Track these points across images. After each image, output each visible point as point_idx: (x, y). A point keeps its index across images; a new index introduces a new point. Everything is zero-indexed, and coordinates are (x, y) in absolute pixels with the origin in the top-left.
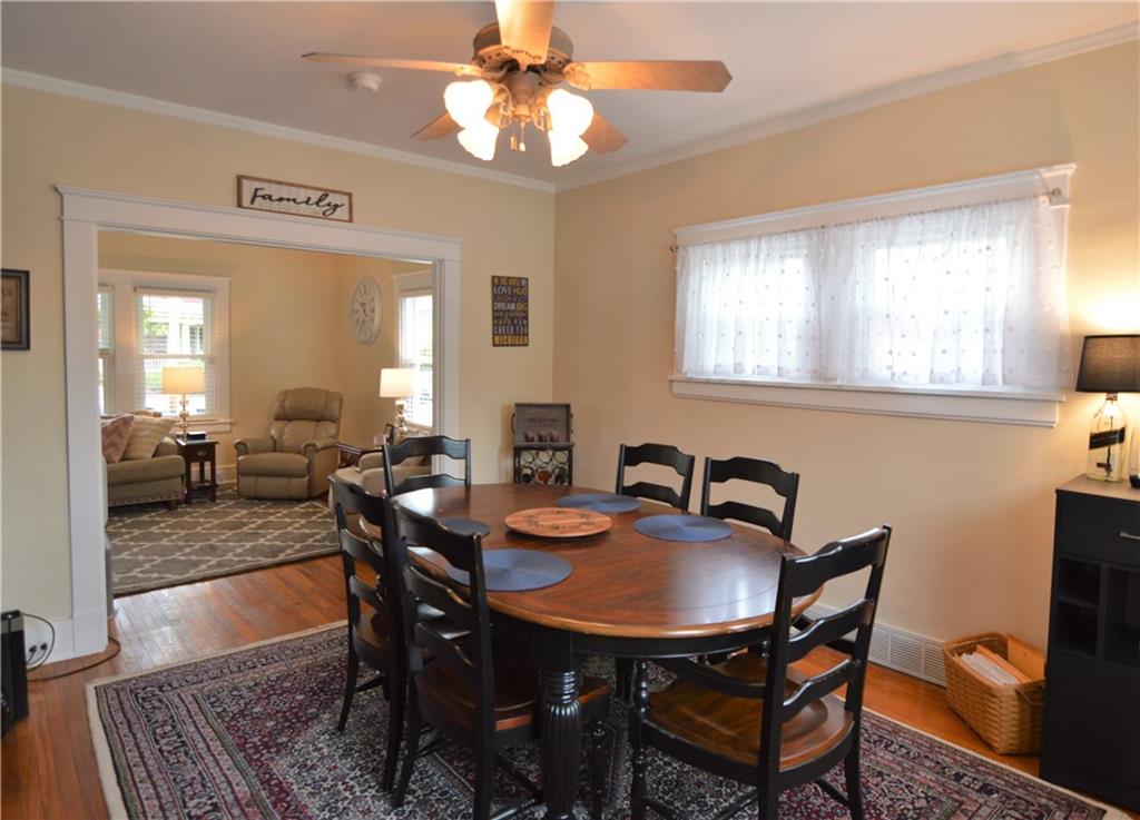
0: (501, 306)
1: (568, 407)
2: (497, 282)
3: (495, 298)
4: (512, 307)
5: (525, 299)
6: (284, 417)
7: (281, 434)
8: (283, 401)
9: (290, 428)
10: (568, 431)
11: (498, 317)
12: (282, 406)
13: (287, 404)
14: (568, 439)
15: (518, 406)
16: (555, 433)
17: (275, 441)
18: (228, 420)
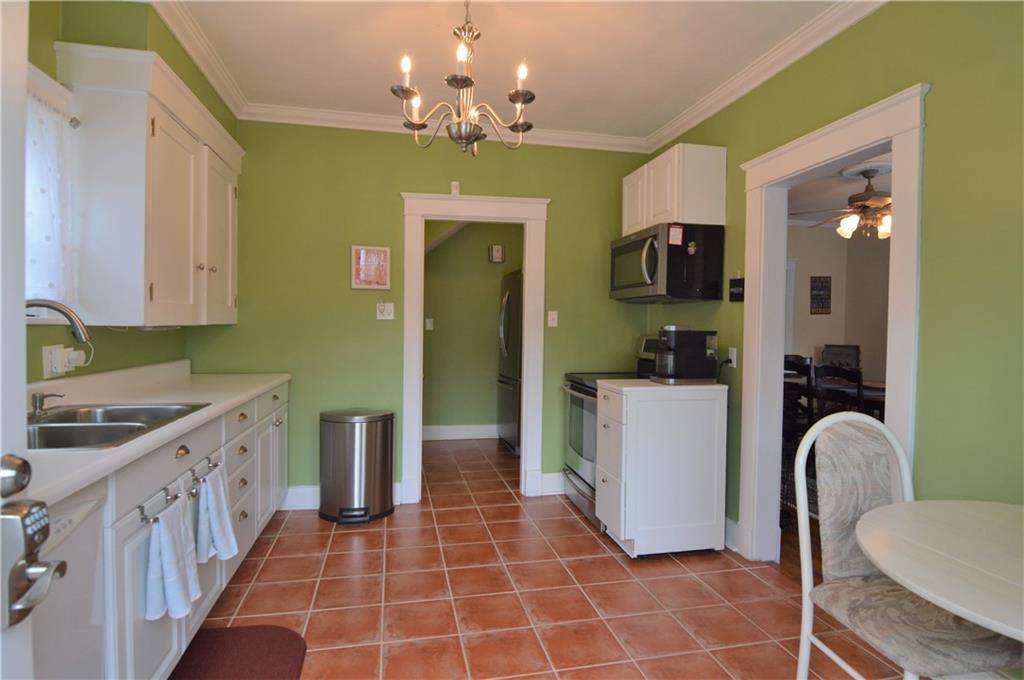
0: (816, 292)
1: (858, 347)
2: (814, 280)
3: (812, 288)
4: (822, 293)
5: (829, 289)
10: (858, 361)
11: (813, 298)
14: (858, 365)
15: (827, 346)
16: (850, 362)
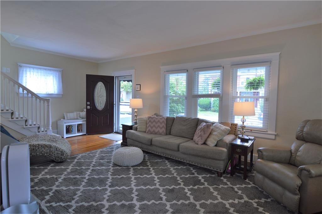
6: (302, 138)
7: (297, 150)
8: (304, 127)
9: (304, 147)
12: (302, 131)
13: (305, 130)
17: (291, 153)
18: (274, 133)
